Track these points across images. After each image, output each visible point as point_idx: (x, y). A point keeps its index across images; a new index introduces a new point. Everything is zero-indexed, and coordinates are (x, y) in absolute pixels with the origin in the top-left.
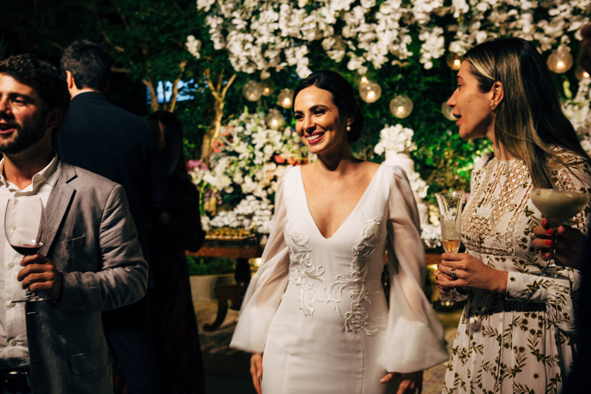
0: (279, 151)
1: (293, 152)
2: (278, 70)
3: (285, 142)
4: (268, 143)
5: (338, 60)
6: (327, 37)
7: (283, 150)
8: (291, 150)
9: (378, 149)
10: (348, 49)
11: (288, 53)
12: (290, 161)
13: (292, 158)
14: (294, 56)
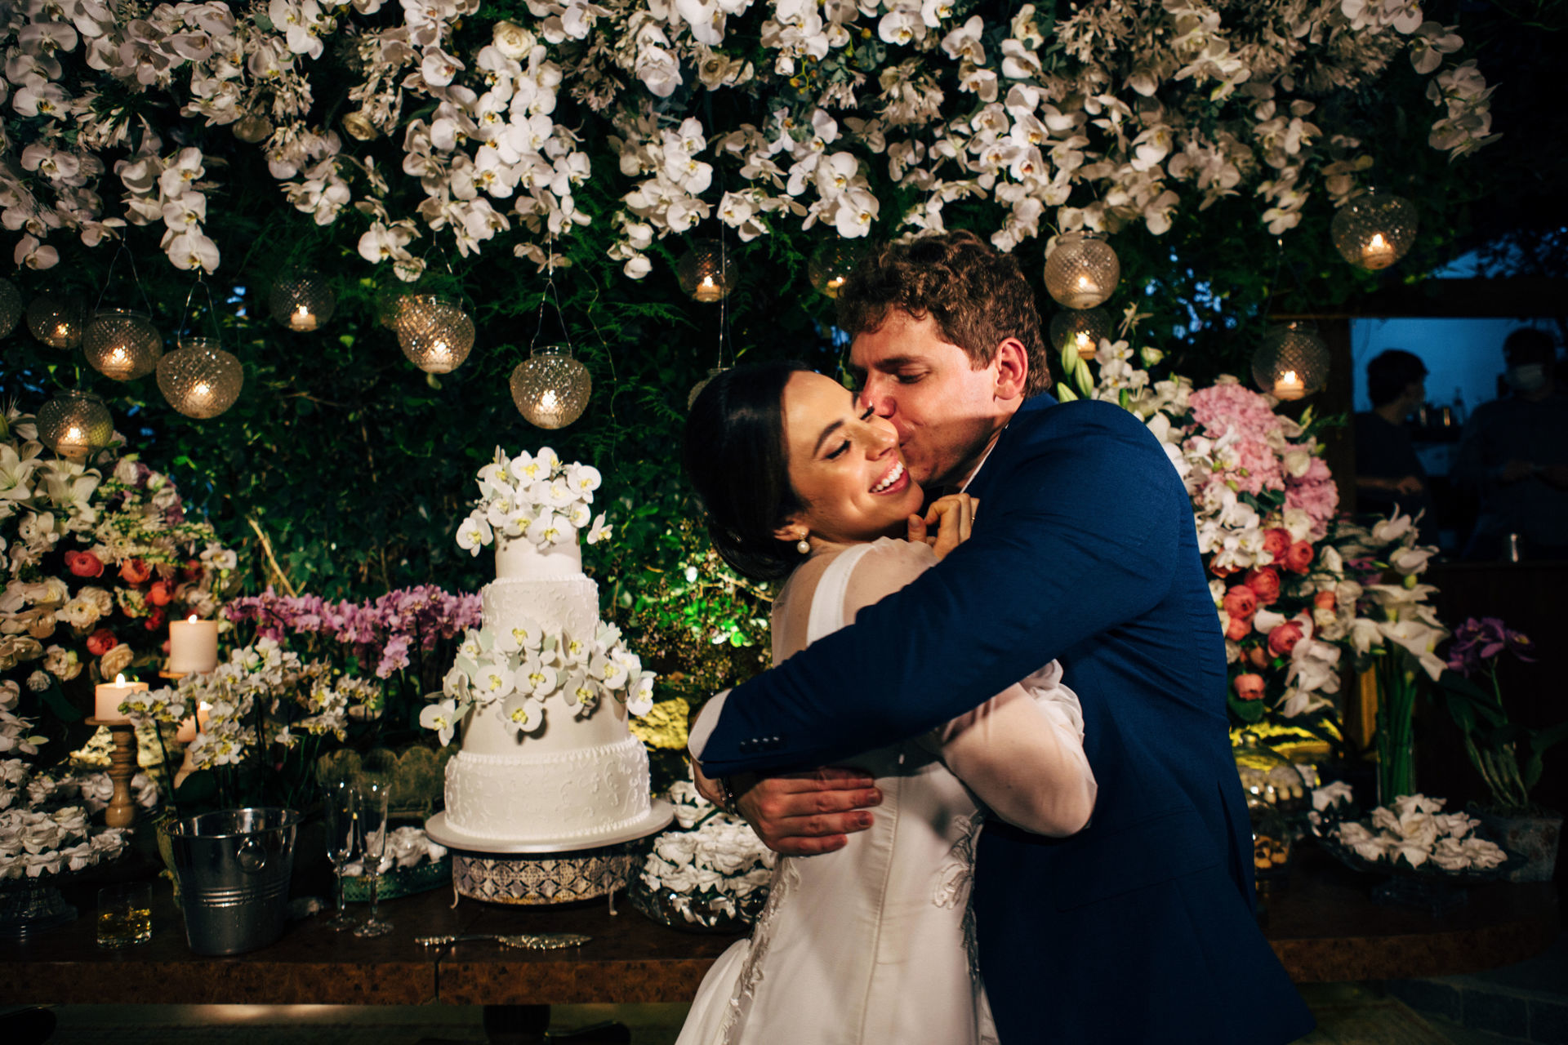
0: (85, 534)
1: (139, 541)
2: (90, 240)
3: (114, 505)
4: (42, 506)
5: (325, 218)
6: (288, 120)
7: (100, 532)
8: (133, 534)
9: (470, 535)
10: (359, 188)
11: (134, 173)
12: (128, 571)
13: (137, 561)
14: (156, 192)
